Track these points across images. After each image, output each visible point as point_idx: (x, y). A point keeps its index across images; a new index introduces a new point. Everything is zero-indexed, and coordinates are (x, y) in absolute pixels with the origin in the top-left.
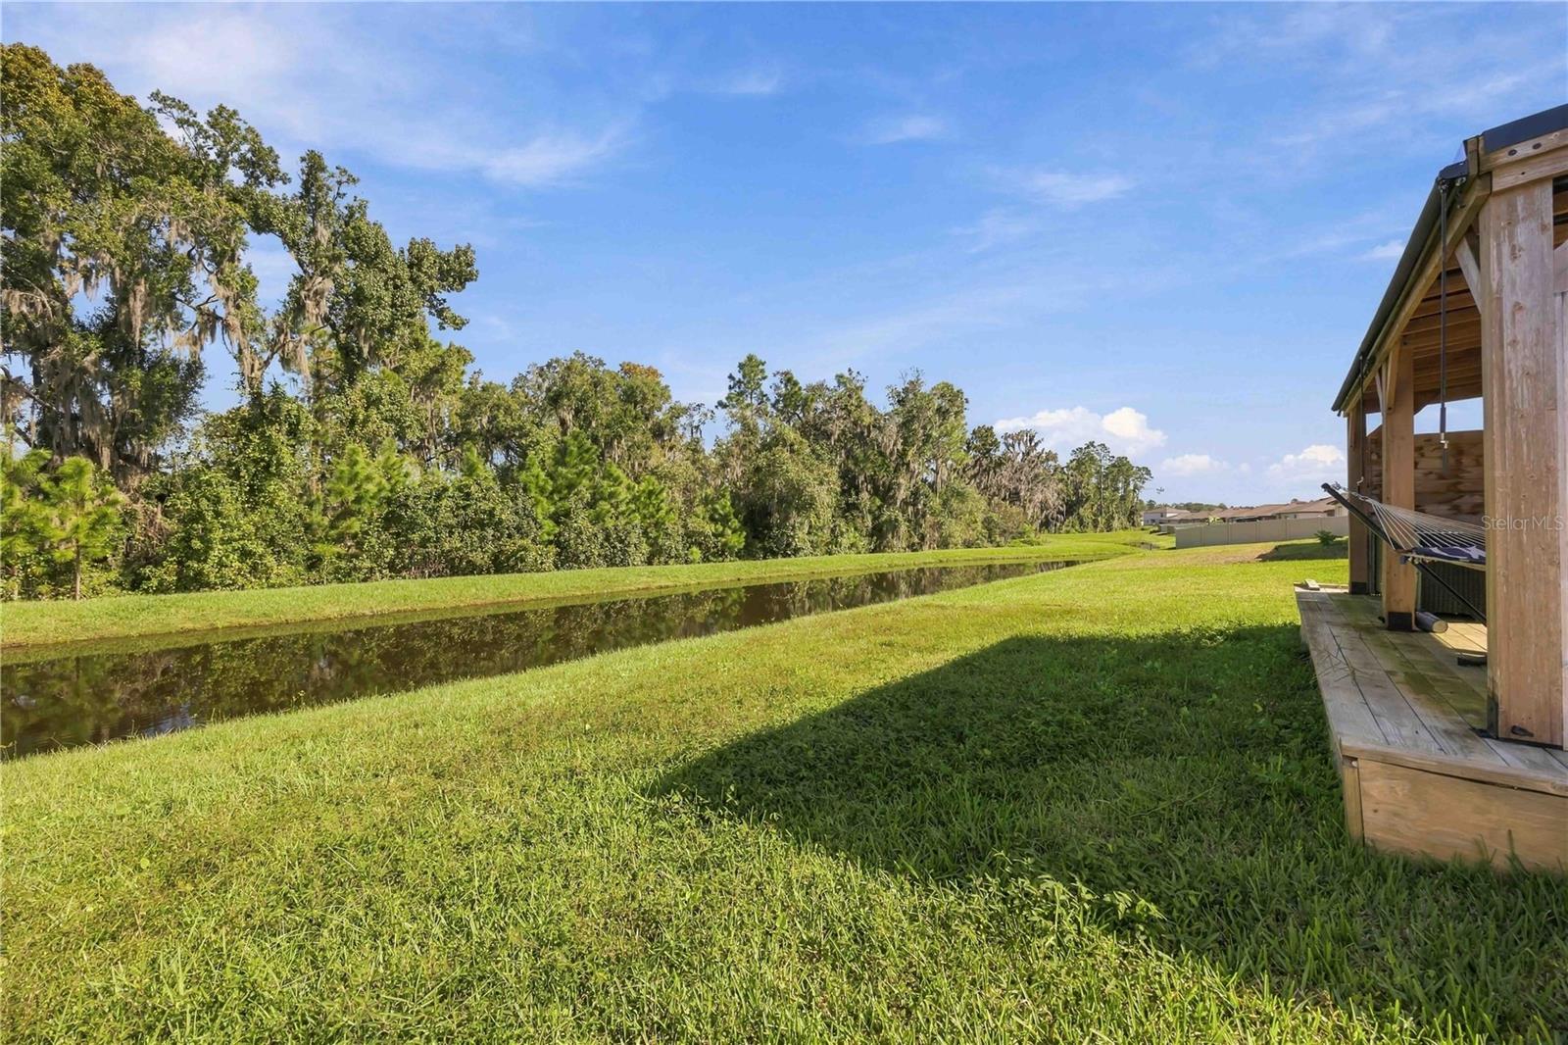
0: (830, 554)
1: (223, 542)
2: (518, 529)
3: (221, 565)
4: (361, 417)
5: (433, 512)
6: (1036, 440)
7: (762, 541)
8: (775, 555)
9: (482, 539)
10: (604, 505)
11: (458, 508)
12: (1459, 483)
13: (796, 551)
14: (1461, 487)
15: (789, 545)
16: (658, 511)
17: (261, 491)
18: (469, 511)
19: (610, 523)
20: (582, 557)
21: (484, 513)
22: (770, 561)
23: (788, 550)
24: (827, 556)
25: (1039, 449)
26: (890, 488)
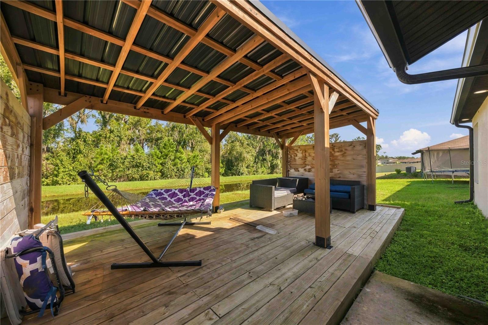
0: (254, 174)
1: (63, 172)
2: (149, 167)
3: (62, 178)
4: (108, 136)
5: (123, 163)
6: (338, 137)
7: (231, 171)
8: (235, 175)
9: (137, 170)
10: (177, 160)
11: (131, 162)
12: (305, 161)
13: (242, 174)
14: (306, 163)
15: (239, 172)
16: (196, 162)
17: (76, 158)
18: (134, 163)
19: (179, 166)
20: (169, 176)
21: (138, 163)
22: (234, 176)
23: (239, 174)
24: (253, 175)
25: (340, 139)
26: (277, 154)
